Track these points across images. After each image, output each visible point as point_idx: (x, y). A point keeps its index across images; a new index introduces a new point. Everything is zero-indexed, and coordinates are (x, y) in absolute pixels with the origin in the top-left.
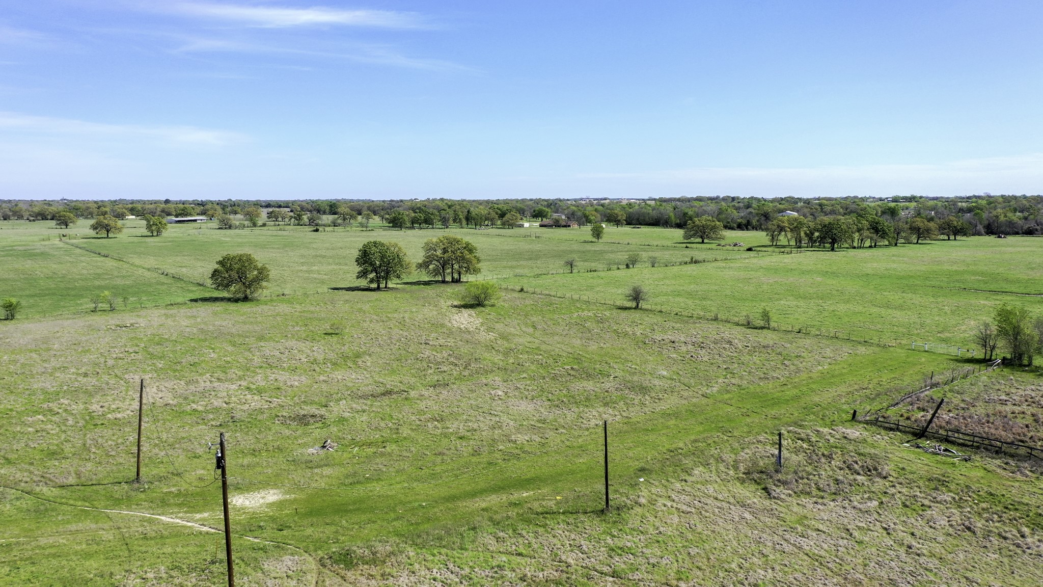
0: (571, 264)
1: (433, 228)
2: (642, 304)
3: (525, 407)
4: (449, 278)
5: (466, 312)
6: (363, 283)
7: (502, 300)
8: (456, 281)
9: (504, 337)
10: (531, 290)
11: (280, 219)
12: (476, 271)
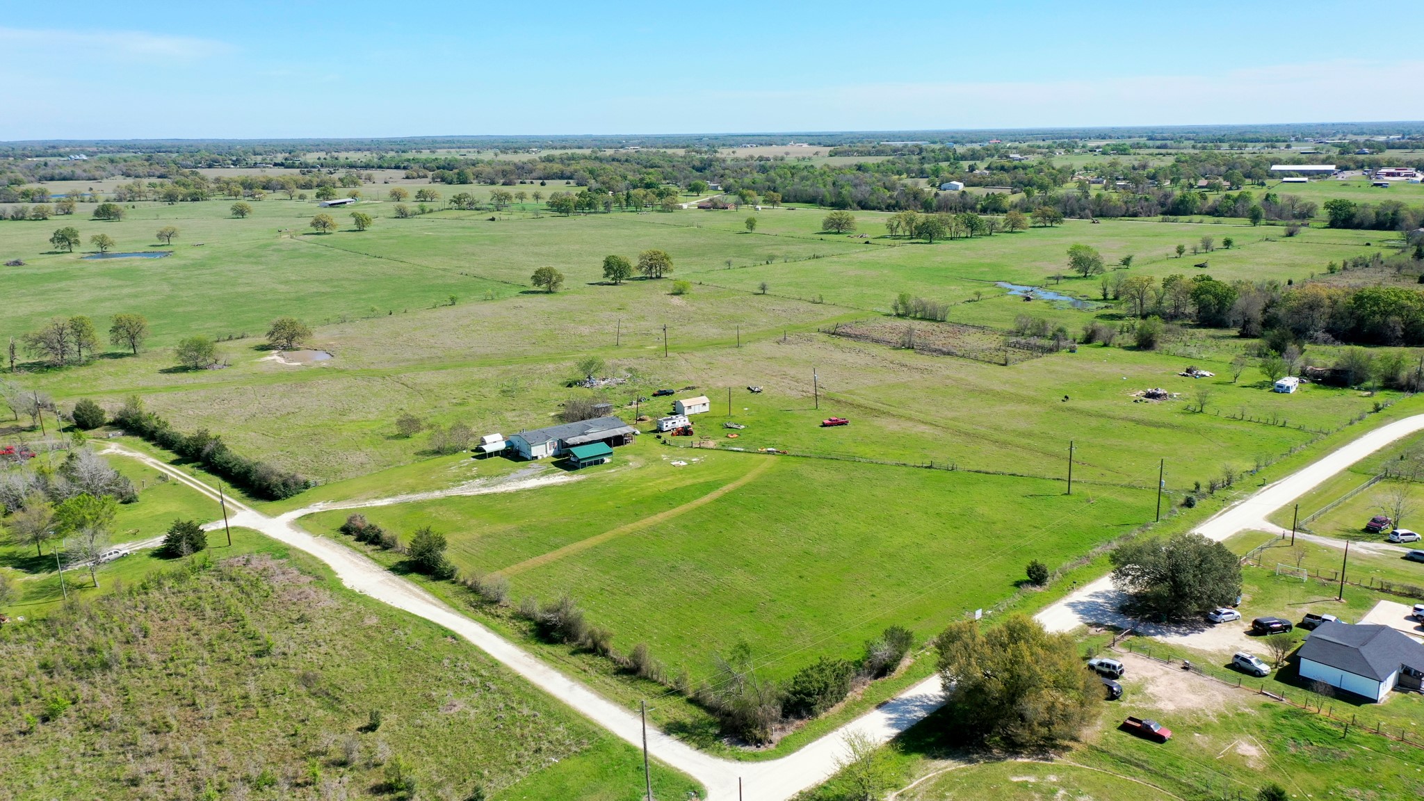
0: (729, 263)
1: (595, 213)
2: (767, 292)
3: (714, 330)
4: (654, 276)
5: (676, 297)
6: (608, 280)
7: (693, 289)
8: (659, 277)
9: (700, 309)
10: (706, 283)
11: (429, 199)
12: (671, 271)
